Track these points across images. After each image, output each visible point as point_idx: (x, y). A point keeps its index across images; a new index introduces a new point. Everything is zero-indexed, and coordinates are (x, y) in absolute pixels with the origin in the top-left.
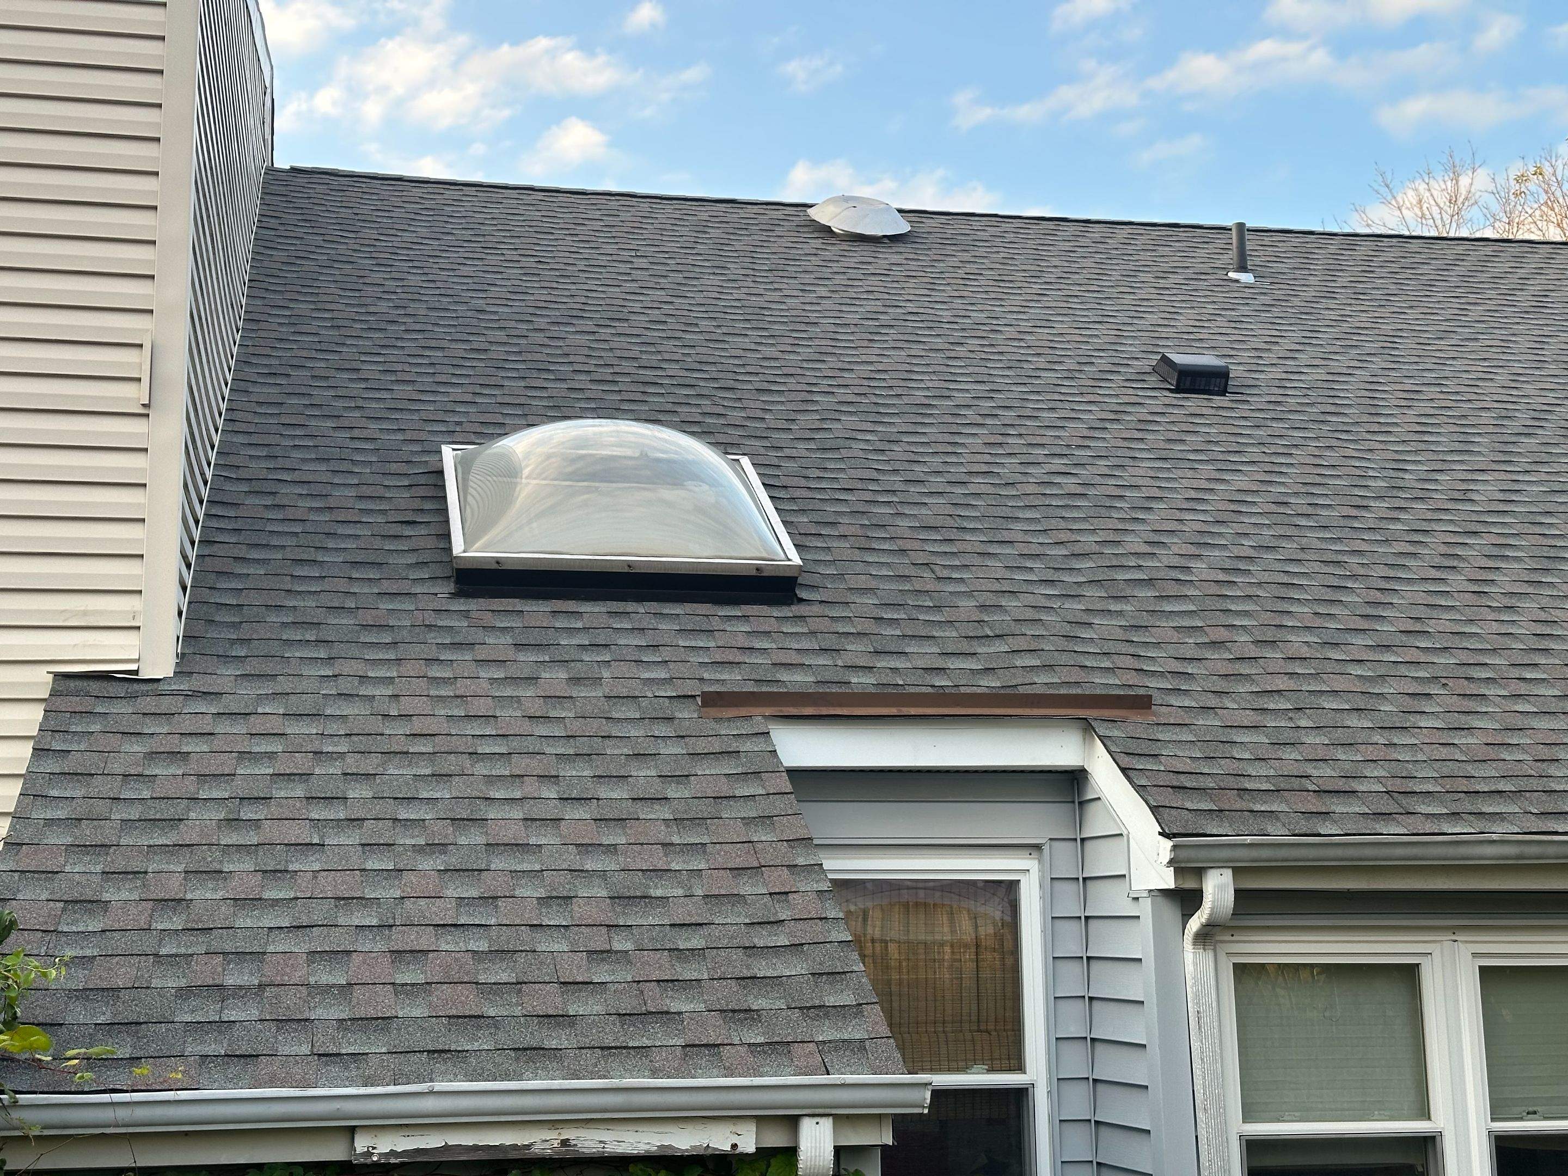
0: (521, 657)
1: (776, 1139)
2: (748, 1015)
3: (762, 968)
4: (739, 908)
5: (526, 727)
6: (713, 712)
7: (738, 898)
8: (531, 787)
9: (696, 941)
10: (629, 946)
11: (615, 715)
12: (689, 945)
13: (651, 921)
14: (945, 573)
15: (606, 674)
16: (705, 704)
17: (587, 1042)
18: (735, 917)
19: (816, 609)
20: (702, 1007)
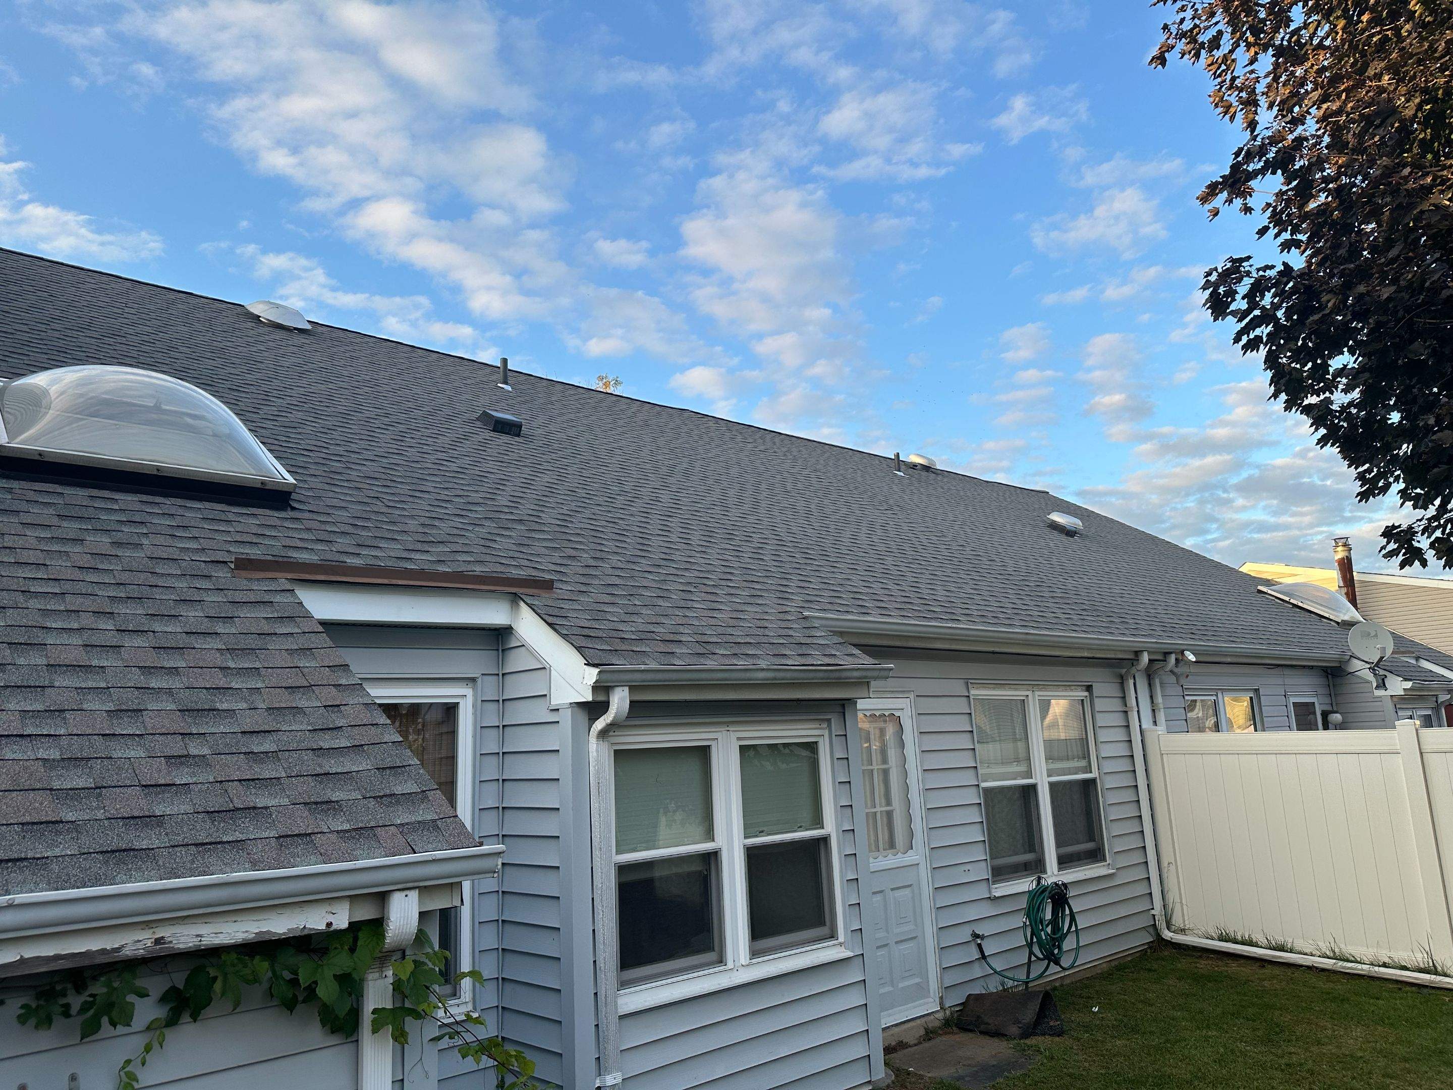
0: (65, 524)
1: (365, 913)
2: (330, 806)
3: (332, 765)
4: (299, 717)
5: (77, 575)
6: (244, 573)
7: (297, 710)
8: (87, 620)
9: (268, 745)
10: (206, 751)
11: (158, 571)
12: (262, 749)
13: (222, 729)
15: (145, 541)
16: (237, 567)
17: (179, 839)
18: (301, 725)
19: (307, 515)
20: (286, 801)
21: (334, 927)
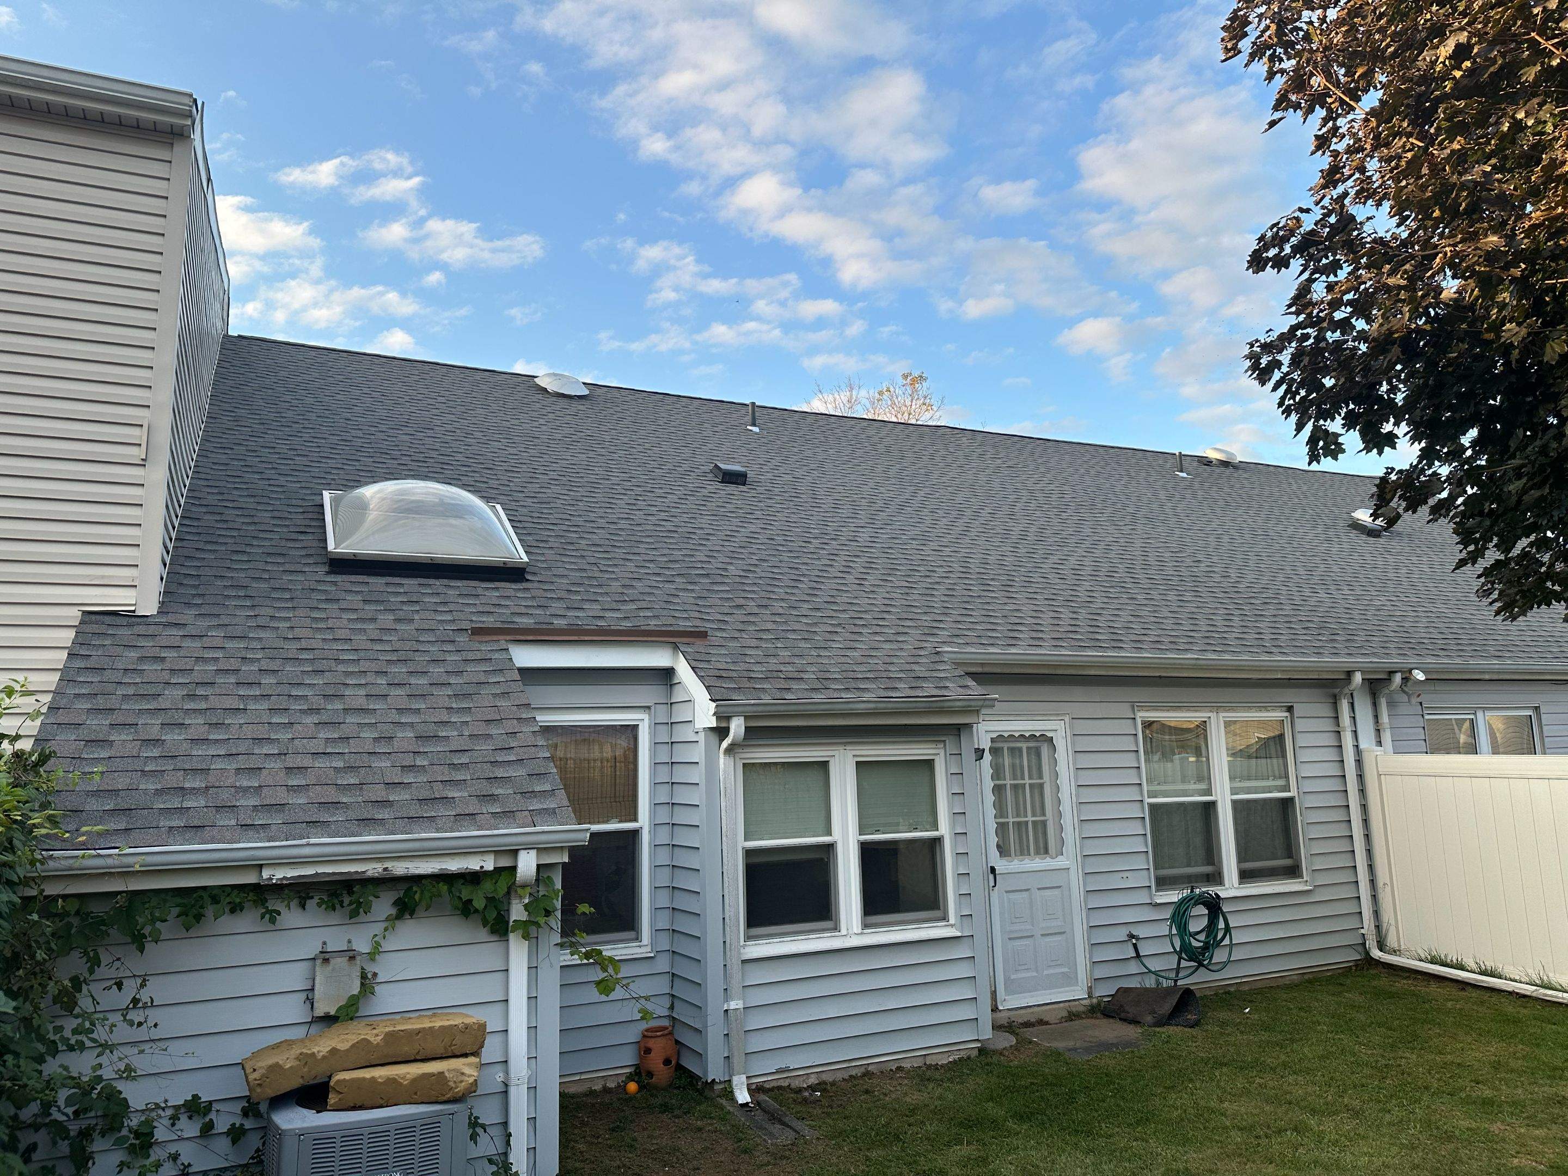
0: (367, 607)
1: (505, 862)
2: (492, 798)
3: (500, 773)
4: (489, 741)
5: (369, 645)
6: (477, 638)
7: (489, 736)
8: (370, 678)
9: (464, 759)
10: (425, 763)
11: (421, 639)
12: (460, 762)
13: (439, 749)
14: (605, 568)
15: (416, 617)
16: (473, 634)
17: (399, 815)
18: (487, 746)
19: (536, 585)
20: (466, 794)
21: (485, 869)
